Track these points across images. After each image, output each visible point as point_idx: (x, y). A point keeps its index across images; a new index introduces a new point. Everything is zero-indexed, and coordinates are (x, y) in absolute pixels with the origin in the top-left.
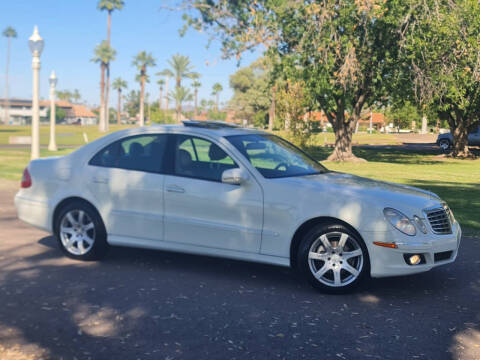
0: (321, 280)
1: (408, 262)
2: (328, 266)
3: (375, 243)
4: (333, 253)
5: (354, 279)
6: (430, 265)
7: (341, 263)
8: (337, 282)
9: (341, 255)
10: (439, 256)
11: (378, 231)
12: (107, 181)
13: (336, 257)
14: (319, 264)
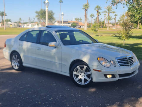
0: (77, 82)
1: (106, 77)
2: (80, 77)
3: (94, 70)
4: (82, 72)
5: (88, 82)
6: (117, 78)
7: (84, 76)
8: (83, 83)
9: (84, 73)
10: (120, 75)
11: (94, 65)
12: (22, 46)
13: (83, 74)
14: (77, 76)
